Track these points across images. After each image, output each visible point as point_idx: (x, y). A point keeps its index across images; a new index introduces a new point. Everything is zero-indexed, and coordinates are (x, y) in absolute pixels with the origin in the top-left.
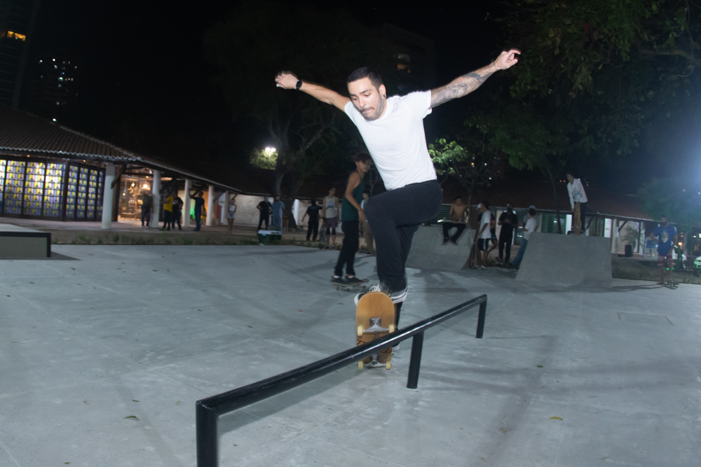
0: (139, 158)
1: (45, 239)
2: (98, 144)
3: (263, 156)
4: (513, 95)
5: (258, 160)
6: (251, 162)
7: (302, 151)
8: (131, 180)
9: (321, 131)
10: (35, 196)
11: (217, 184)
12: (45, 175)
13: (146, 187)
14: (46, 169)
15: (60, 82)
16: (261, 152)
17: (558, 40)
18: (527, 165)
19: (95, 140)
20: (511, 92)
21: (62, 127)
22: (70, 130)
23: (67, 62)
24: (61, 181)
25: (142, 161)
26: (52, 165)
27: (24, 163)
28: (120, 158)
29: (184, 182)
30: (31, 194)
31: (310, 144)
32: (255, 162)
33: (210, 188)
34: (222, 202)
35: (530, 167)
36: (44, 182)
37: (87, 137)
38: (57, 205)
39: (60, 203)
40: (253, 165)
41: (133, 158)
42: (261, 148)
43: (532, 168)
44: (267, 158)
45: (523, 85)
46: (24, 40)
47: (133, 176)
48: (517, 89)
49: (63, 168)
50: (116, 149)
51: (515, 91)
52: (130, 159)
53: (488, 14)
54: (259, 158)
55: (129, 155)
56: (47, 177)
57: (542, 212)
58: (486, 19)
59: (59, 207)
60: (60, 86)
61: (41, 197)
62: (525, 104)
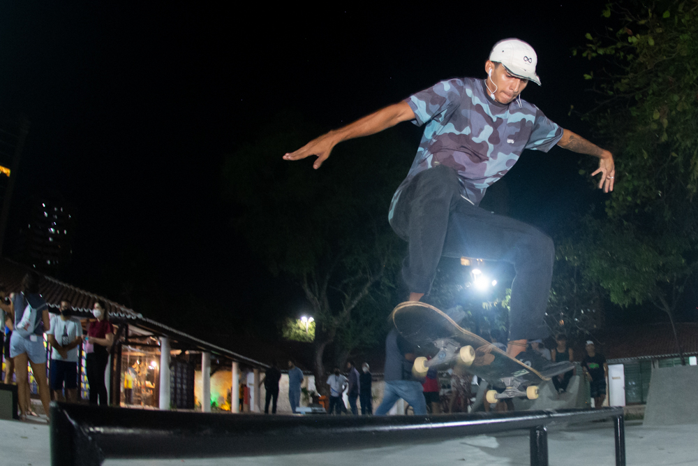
0: (140, 316)
1: (10, 393)
2: (90, 298)
3: (299, 328)
4: (610, 213)
5: (292, 334)
6: (284, 336)
7: (346, 312)
8: (135, 354)
9: (368, 285)
11: (242, 357)
13: (154, 365)
15: (51, 235)
16: (295, 323)
17: (665, 122)
18: (634, 300)
19: (86, 294)
20: (607, 210)
21: (47, 277)
22: (56, 282)
23: (59, 209)
25: (144, 319)
28: (116, 315)
29: (201, 355)
31: (355, 302)
32: (290, 335)
33: (234, 365)
34: (250, 384)
35: (639, 301)
37: (77, 290)
40: (286, 338)
41: (132, 315)
42: (295, 317)
43: (641, 302)
44: (304, 331)
45: (621, 198)
46: (9, 175)
47: (138, 349)
48: (614, 204)
50: (112, 304)
51: (611, 207)
52: (129, 317)
53: (572, 107)
54: (294, 330)
55: (128, 311)
57: (659, 359)
58: (569, 114)
60: (51, 239)
62: (625, 223)
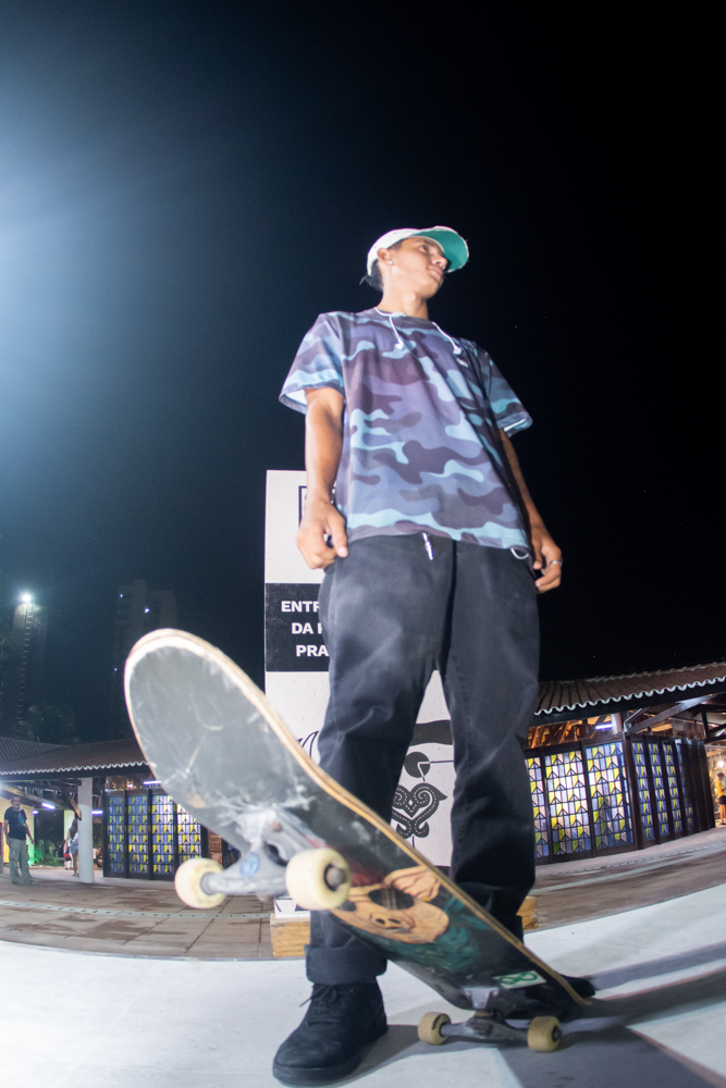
10: (573, 818)
12: (586, 773)
14: (584, 761)
24: (621, 774)
26: (595, 750)
27: (537, 760)
30: (564, 814)
36: (587, 786)
38: (622, 822)
39: (626, 818)
49: (617, 749)
56: (591, 776)
59: (627, 825)
61: (586, 816)
